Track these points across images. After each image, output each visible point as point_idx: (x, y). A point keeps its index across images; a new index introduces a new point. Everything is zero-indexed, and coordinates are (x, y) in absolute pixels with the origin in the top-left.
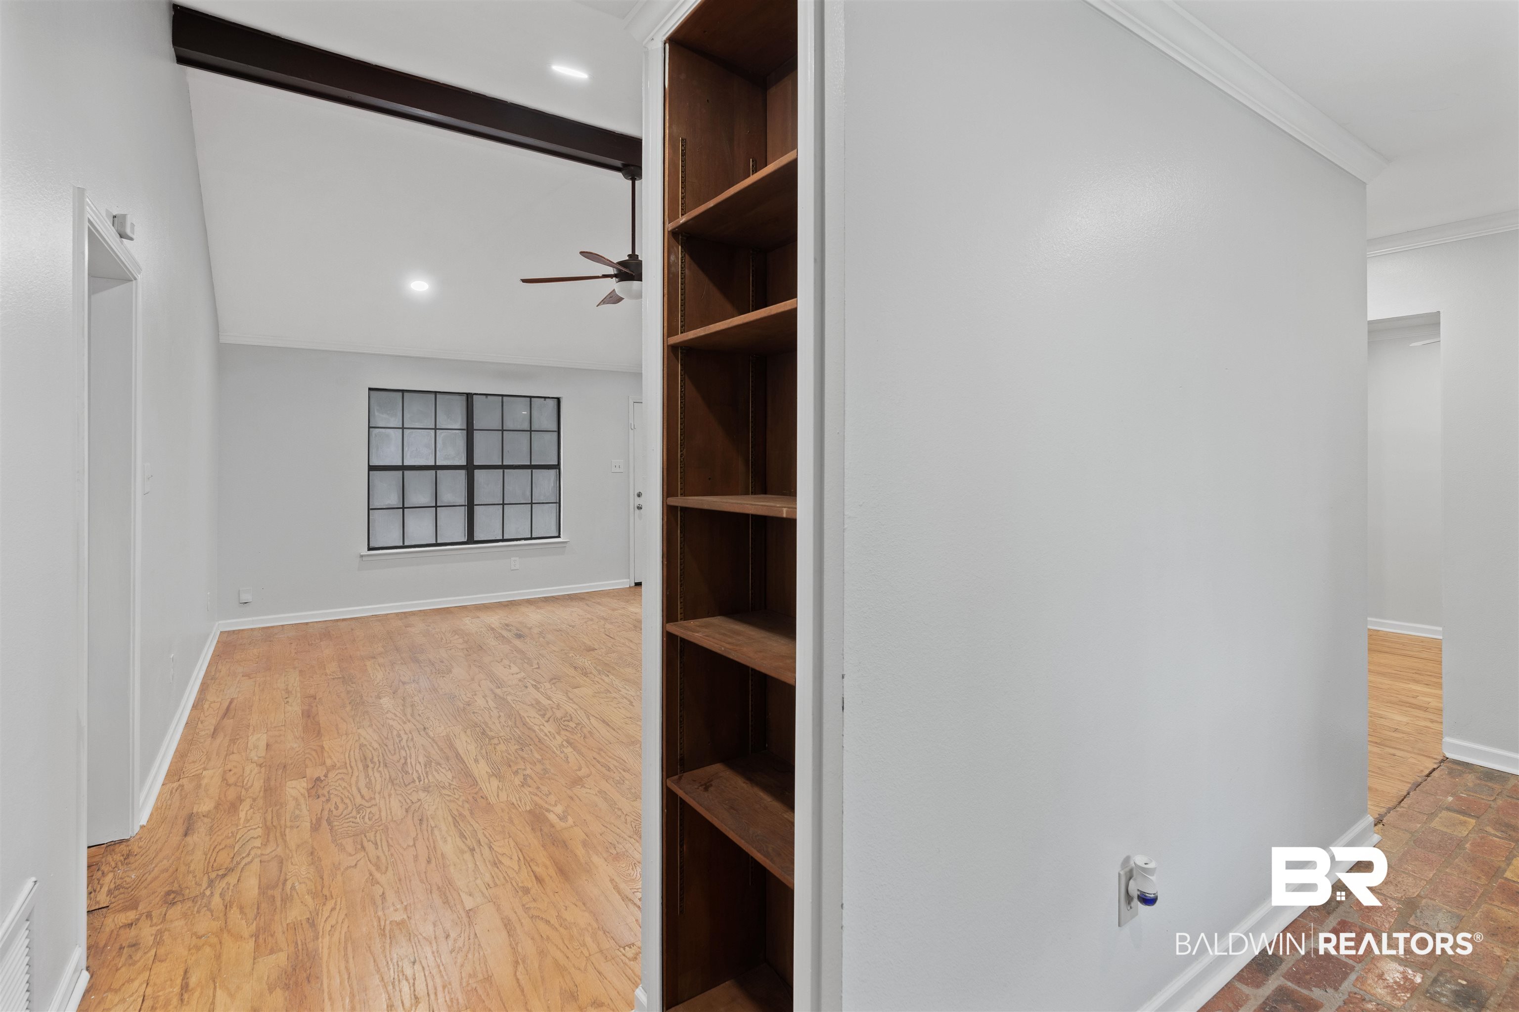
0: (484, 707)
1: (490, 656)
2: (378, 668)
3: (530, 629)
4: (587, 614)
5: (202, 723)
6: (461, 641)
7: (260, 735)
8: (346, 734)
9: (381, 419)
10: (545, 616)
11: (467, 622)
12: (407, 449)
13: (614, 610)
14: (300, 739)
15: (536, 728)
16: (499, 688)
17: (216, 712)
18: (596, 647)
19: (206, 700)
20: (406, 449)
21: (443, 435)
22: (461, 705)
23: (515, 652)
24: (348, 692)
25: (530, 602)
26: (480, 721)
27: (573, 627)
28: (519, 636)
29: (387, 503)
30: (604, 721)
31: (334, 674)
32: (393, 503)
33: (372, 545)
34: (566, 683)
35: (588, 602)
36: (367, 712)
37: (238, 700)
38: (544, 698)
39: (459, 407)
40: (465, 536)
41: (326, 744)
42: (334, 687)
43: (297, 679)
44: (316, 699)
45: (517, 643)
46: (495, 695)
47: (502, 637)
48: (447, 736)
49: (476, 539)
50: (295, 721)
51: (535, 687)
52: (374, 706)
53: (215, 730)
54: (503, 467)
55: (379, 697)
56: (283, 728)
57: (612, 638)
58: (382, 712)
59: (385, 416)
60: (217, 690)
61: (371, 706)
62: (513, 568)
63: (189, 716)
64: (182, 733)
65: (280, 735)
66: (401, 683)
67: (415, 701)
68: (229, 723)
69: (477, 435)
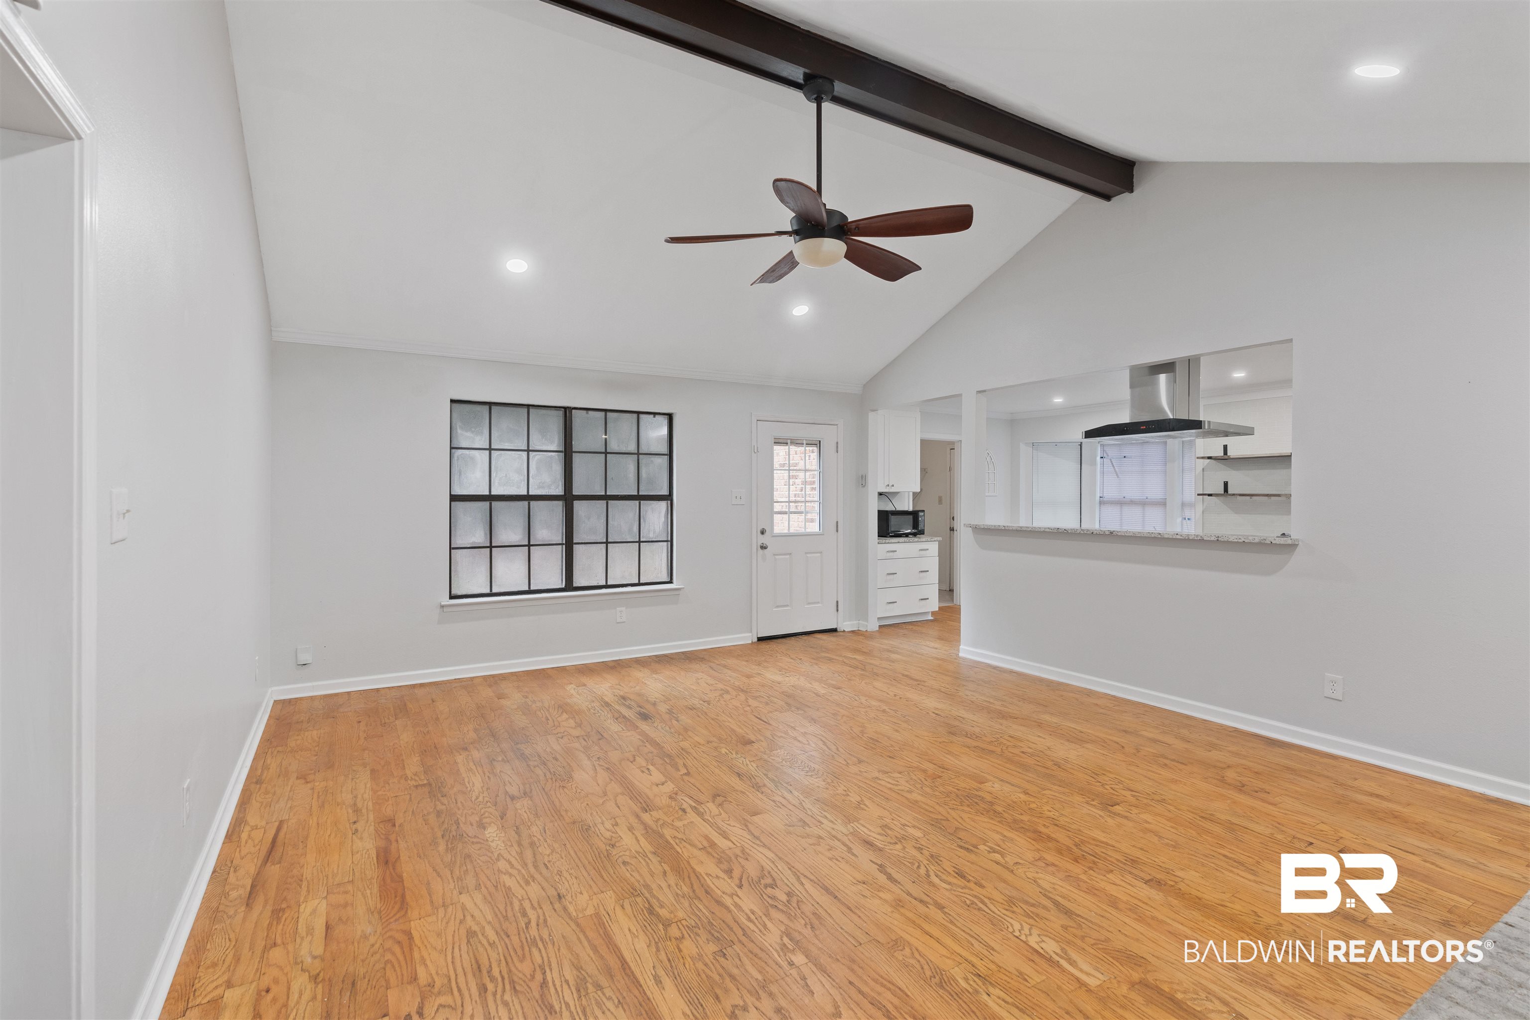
0: (636, 852)
1: (616, 749)
2: (474, 767)
3: (654, 704)
4: (717, 682)
5: (235, 871)
6: (572, 723)
7: (317, 901)
8: (443, 906)
9: (465, 438)
10: (666, 684)
11: (572, 691)
12: (495, 475)
13: (749, 677)
14: (376, 916)
15: (728, 901)
16: (646, 812)
17: (258, 847)
18: (753, 738)
19: (246, 823)
20: (493, 475)
21: (537, 457)
22: (603, 847)
23: (647, 744)
24: (439, 814)
25: (641, 662)
26: (638, 881)
27: (709, 703)
28: (645, 717)
29: (471, 541)
30: (827, 890)
31: (417, 778)
32: (479, 541)
33: (454, 592)
34: (737, 805)
35: (712, 664)
36: (468, 856)
37: (290, 824)
38: (715, 833)
39: (555, 423)
40: (562, 580)
41: (417, 927)
42: (418, 803)
43: (369, 785)
44: (394, 825)
45: (644, 726)
46: (646, 826)
47: (623, 717)
48: (597, 915)
49: (575, 585)
50: (367, 872)
51: (694, 809)
52: (477, 843)
53: (253, 886)
54: (607, 498)
55: (482, 826)
56: (349, 887)
57: (766, 722)
58: (490, 857)
59: (469, 434)
60: (262, 803)
61: (473, 843)
62: (619, 620)
63: (219, 856)
64: (205, 894)
65: (346, 905)
66: (508, 799)
67: (534, 836)
68: (274, 871)
69: (577, 459)
